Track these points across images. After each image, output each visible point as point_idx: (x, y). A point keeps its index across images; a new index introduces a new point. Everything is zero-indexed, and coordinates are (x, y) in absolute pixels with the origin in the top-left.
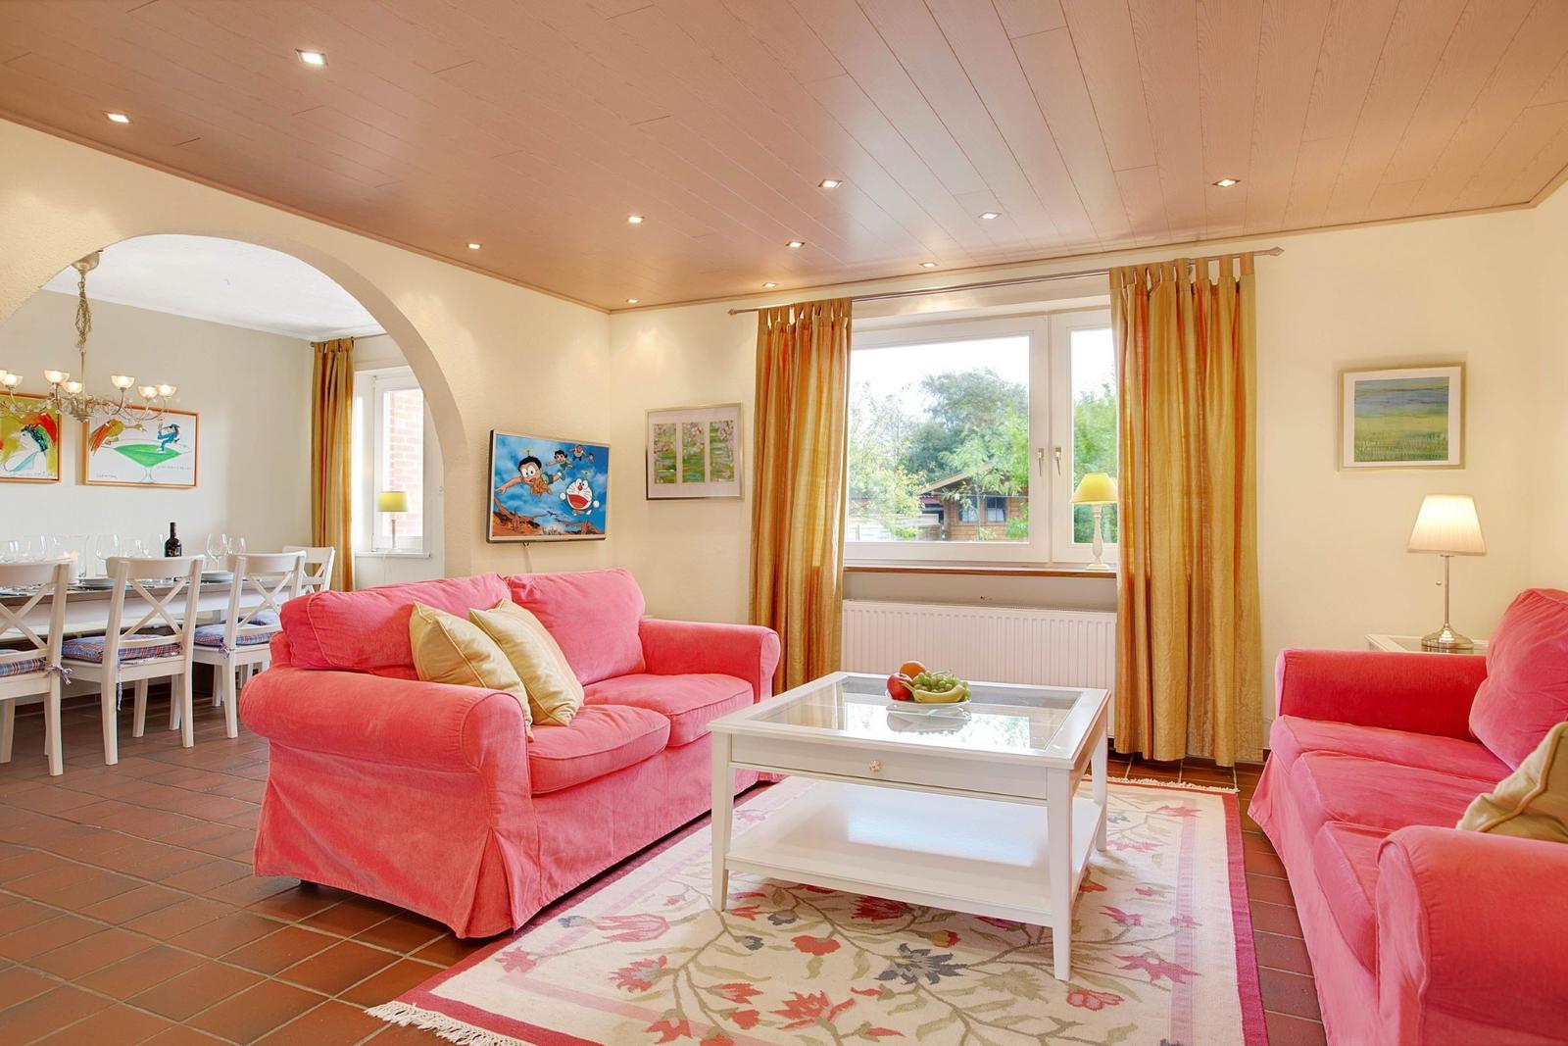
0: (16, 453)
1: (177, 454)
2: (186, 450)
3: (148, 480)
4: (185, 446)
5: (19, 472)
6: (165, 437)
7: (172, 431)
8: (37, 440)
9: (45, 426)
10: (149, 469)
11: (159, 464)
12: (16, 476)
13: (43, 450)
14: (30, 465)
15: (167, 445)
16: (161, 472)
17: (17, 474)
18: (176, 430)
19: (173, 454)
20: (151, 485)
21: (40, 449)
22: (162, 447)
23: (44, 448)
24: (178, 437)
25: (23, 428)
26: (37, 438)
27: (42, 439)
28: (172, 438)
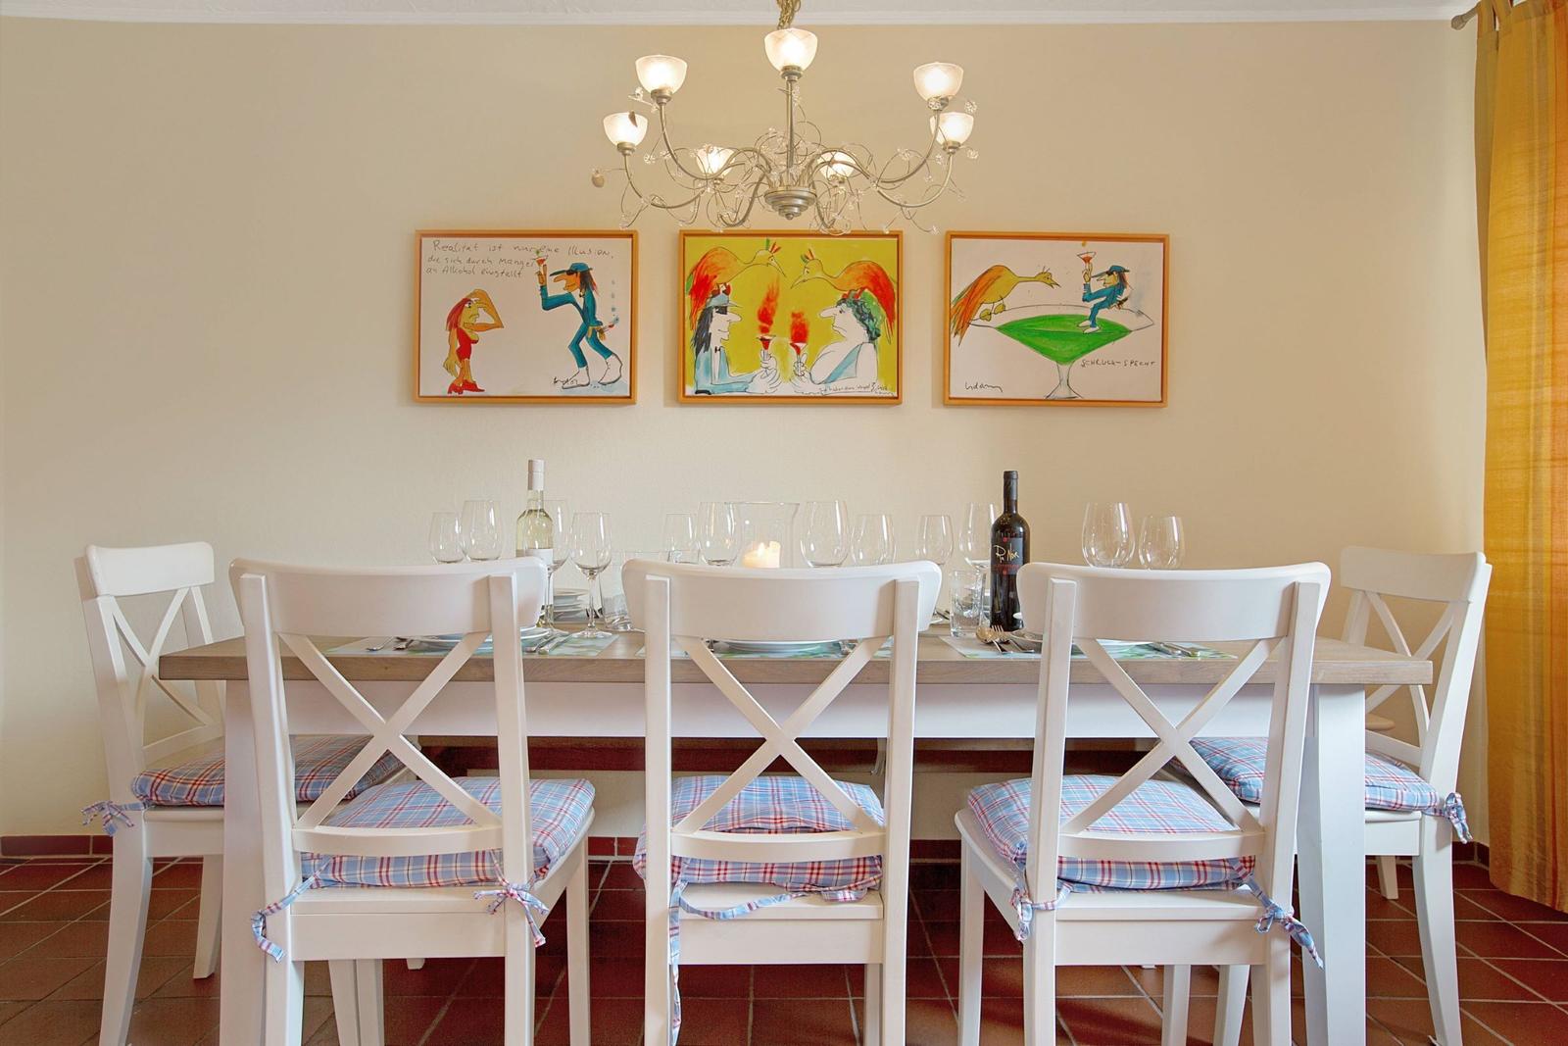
0: (830, 348)
1: (1124, 332)
2: (1143, 321)
3: (1063, 393)
4: (1140, 313)
5: (832, 385)
6: (1098, 294)
7: (1113, 280)
8: (862, 321)
9: (875, 292)
10: (1065, 368)
11: (1088, 357)
12: (830, 393)
13: (872, 339)
14: (850, 370)
15: (1102, 314)
16: (1090, 375)
17: (832, 390)
18: (1122, 279)
19: (1117, 332)
20: (1071, 402)
21: (866, 337)
22: (1093, 317)
23: (873, 336)
24: (1126, 293)
25: (840, 297)
26: (863, 316)
27: (871, 317)
28: (1113, 296)
